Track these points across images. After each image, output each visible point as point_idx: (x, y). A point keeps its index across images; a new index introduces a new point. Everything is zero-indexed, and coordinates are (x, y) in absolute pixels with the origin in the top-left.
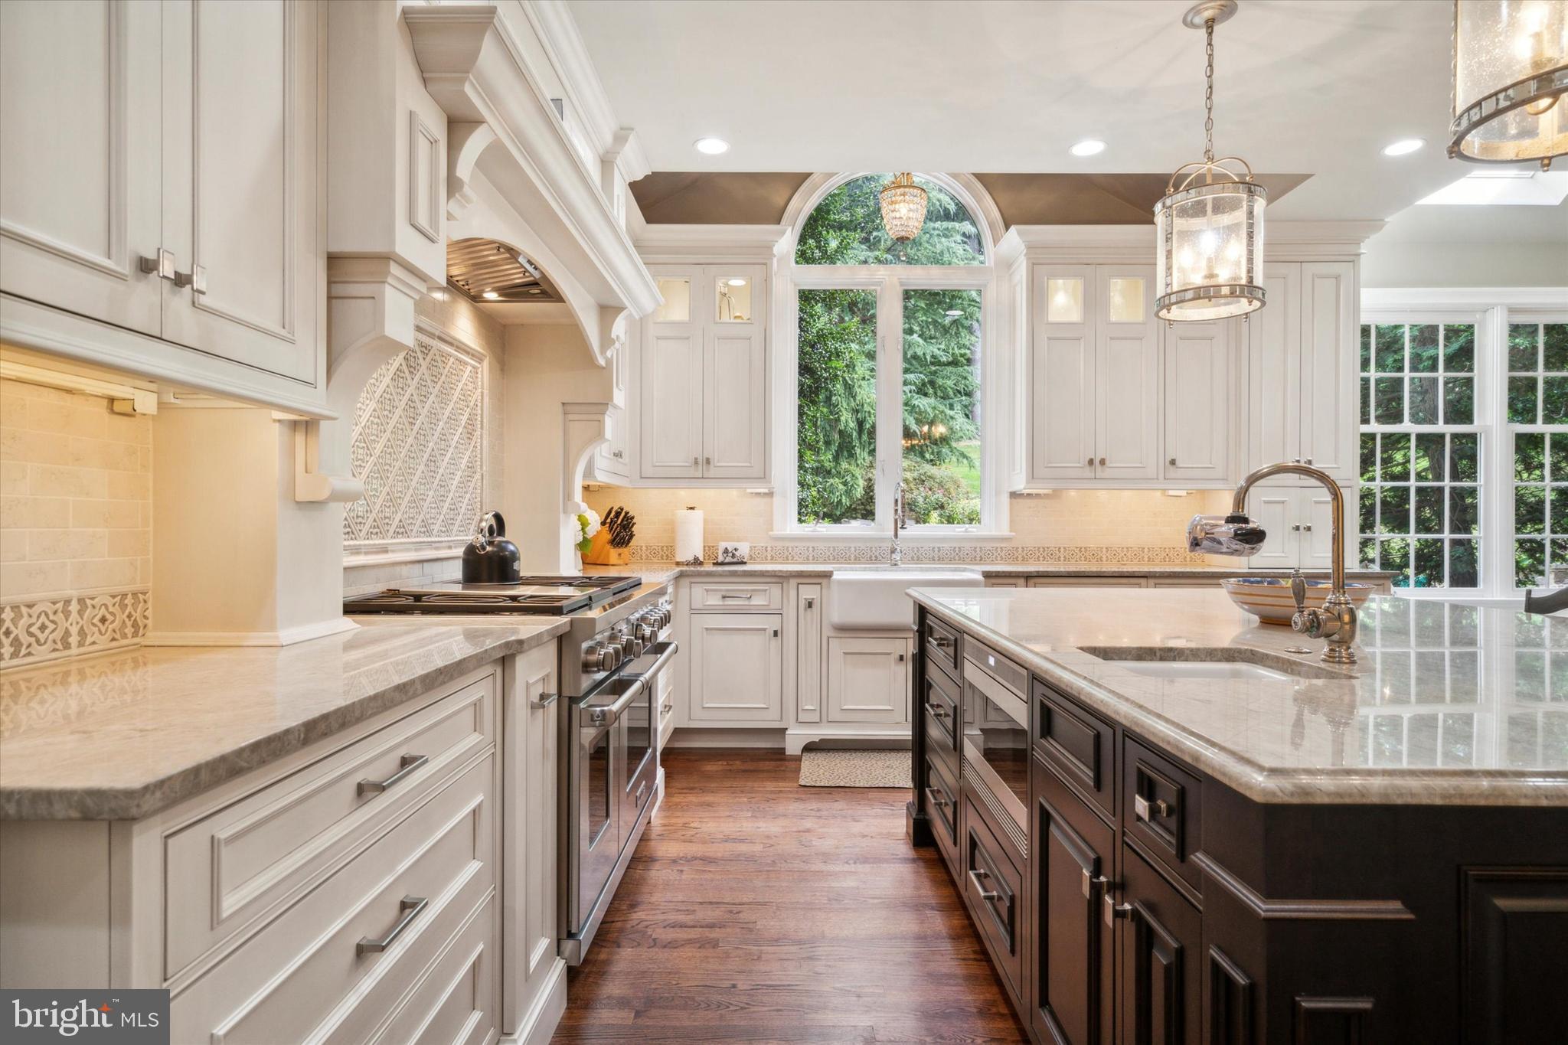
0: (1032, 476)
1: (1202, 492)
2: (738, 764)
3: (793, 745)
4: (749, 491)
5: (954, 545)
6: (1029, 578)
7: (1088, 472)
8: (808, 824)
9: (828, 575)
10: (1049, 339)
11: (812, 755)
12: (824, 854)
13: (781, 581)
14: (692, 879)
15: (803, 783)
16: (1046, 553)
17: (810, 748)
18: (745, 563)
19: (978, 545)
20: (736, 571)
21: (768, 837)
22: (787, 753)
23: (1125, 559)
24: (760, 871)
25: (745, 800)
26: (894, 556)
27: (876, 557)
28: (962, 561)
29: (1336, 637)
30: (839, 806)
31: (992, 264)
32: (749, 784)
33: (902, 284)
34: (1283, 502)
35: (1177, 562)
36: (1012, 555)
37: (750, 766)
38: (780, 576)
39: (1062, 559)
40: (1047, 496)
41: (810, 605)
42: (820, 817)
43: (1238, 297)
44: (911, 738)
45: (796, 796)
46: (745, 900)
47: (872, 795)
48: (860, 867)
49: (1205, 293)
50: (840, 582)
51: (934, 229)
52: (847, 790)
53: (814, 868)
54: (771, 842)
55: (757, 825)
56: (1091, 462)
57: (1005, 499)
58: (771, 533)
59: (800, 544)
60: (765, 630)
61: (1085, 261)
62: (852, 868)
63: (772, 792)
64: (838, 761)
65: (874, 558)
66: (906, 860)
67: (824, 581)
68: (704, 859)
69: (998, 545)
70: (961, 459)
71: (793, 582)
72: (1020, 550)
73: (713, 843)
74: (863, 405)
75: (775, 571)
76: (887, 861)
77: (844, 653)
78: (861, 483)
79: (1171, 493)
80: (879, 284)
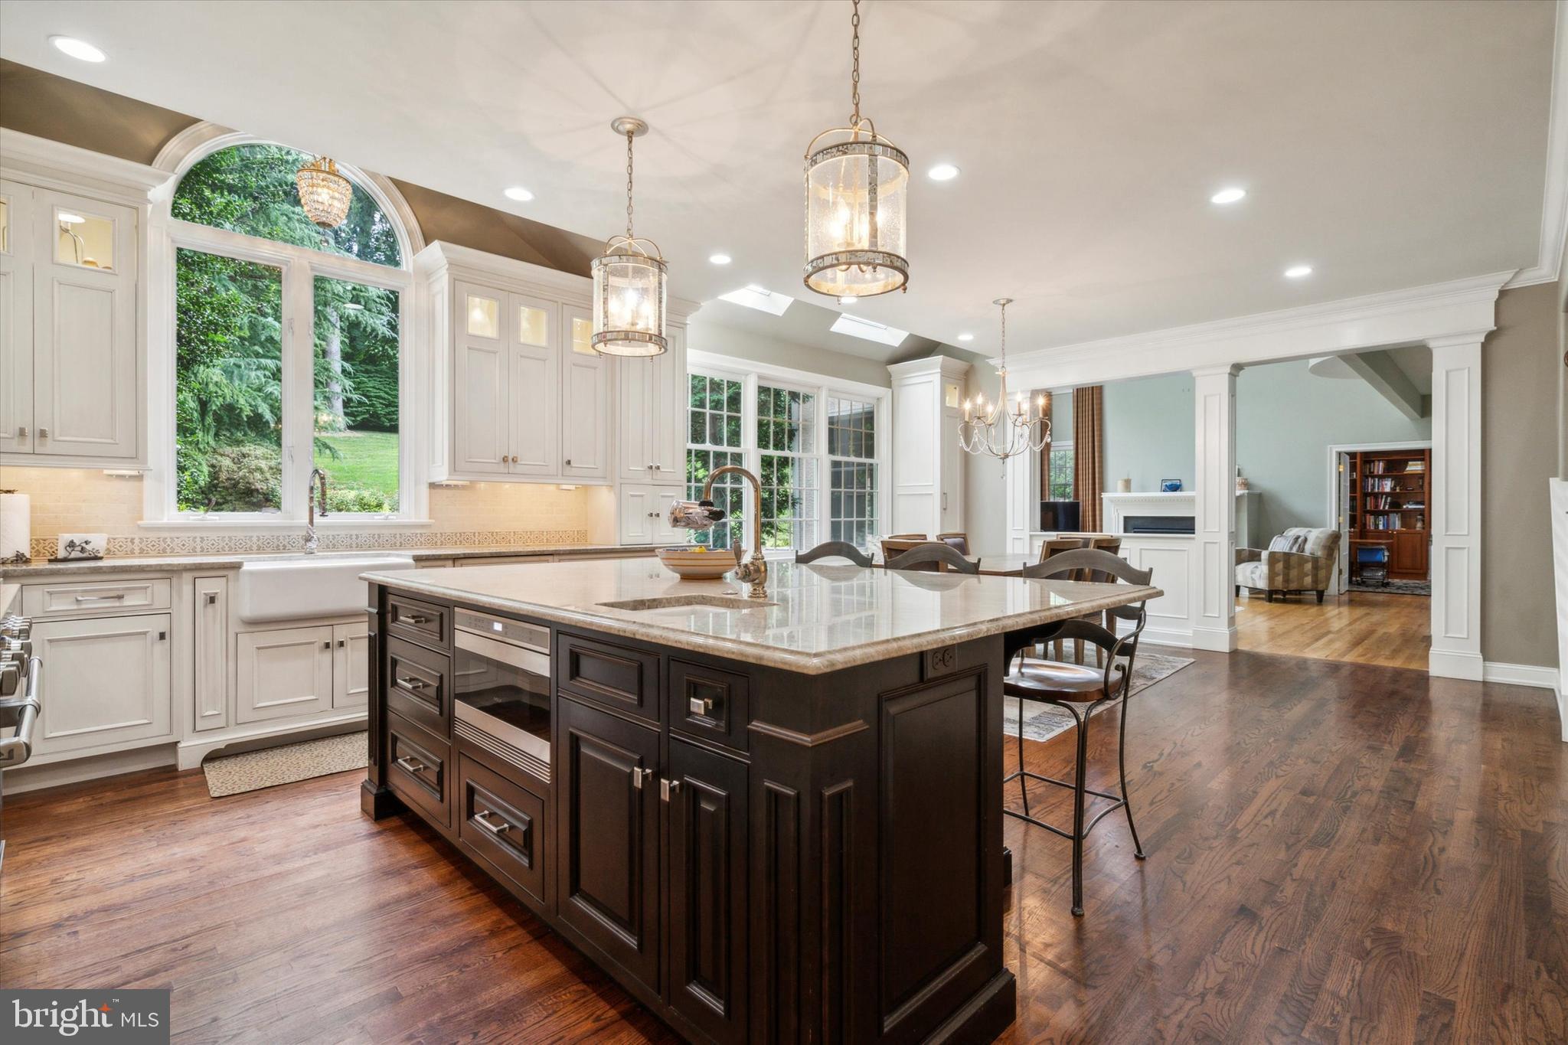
0: (454, 469)
1: (586, 487)
2: (109, 796)
3: (188, 758)
4: (106, 472)
5: (373, 532)
6: (455, 559)
7: (502, 468)
8: (241, 833)
9: (236, 567)
10: (469, 348)
11: (217, 764)
12: (274, 856)
13: (169, 576)
14: (98, 936)
15: (216, 795)
16: (461, 537)
17: (213, 757)
18: (101, 558)
19: (398, 532)
20: (100, 568)
21: (192, 860)
22: (180, 768)
23: (529, 541)
24: (199, 897)
25: (141, 830)
26: (309, 544)
27: (284, 546)
28: (382, 547)
29: (757, 581)
30: (273, 807)
31: (411, 270)
32: (139, 813)
33: (313, 269)
34: (642, 496)
35: (568, 542)
36: (431, 541)
37: (128, 793)
38: (167, 571)
39: (477, 542)
40: (464, 487)
41: (212, 600)
42: (253, 823)
43: (646, 342)
44: (367, 718)
45: (212, 810)
46: (189, 932)
47: (307, 787)
48: (323, 856)
49: (628, 337)
50: (251, 573)
51: (293, 213)
52: (276, 788)
53: (267, 873)
54: (199, 864)
55: (169, 852)
56: (505, 460)
57: (424, 490)
58: (139, 522)
59: (183, 535)
60: (145, 633)
61: (499, 287)
62: (314, 859)
63: (176, 814)
64: (253, 763)
65: (281, 548)
66: (372, 835)
67: (231, 573)
68: (105, 909)
69: (418, 531)
70: (323, 449)
71: (187, 577)
72: (439, 535)
73: (111, 888)
74: (207, 384)
75: (161, 565)
76: (350, 842)
77: (258, 648)
78: (206, 469)
79: (564, 487)
80: (286, 263)
